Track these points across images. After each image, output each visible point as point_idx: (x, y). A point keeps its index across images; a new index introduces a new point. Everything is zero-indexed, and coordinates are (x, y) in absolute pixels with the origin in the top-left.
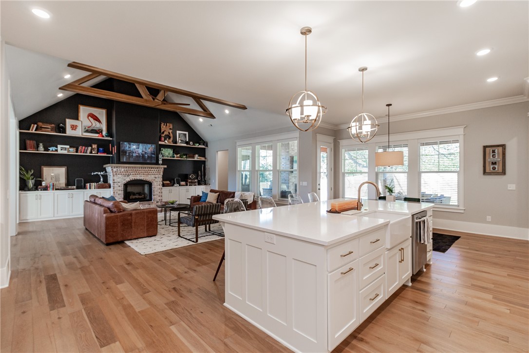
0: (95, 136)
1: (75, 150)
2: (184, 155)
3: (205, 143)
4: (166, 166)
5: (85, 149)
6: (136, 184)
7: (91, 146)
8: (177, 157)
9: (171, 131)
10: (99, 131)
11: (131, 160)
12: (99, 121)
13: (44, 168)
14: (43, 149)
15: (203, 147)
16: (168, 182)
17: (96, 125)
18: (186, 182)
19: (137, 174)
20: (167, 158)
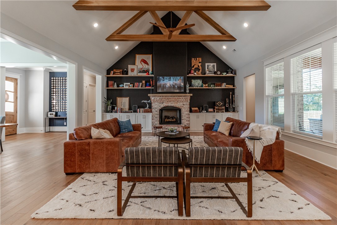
0: (145, 75)
1: (133, 86)
2: (212, 84)
3: (234, 71)
4: (192, 95)
5: (138, 85)
6: (168, 110)
7: (142, 82)
8: (205, 87)
9: (200, 64)
10: (147, 71)
11: (165, 90)
12: (147, 64)
13: (118, 98)
14: (116, 86)
15: (231, 75)
16: (197, 109)
17: (145, 67)
18: (214, 108)
19: (169, 102)
20: (197, 88)
